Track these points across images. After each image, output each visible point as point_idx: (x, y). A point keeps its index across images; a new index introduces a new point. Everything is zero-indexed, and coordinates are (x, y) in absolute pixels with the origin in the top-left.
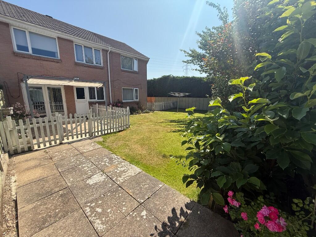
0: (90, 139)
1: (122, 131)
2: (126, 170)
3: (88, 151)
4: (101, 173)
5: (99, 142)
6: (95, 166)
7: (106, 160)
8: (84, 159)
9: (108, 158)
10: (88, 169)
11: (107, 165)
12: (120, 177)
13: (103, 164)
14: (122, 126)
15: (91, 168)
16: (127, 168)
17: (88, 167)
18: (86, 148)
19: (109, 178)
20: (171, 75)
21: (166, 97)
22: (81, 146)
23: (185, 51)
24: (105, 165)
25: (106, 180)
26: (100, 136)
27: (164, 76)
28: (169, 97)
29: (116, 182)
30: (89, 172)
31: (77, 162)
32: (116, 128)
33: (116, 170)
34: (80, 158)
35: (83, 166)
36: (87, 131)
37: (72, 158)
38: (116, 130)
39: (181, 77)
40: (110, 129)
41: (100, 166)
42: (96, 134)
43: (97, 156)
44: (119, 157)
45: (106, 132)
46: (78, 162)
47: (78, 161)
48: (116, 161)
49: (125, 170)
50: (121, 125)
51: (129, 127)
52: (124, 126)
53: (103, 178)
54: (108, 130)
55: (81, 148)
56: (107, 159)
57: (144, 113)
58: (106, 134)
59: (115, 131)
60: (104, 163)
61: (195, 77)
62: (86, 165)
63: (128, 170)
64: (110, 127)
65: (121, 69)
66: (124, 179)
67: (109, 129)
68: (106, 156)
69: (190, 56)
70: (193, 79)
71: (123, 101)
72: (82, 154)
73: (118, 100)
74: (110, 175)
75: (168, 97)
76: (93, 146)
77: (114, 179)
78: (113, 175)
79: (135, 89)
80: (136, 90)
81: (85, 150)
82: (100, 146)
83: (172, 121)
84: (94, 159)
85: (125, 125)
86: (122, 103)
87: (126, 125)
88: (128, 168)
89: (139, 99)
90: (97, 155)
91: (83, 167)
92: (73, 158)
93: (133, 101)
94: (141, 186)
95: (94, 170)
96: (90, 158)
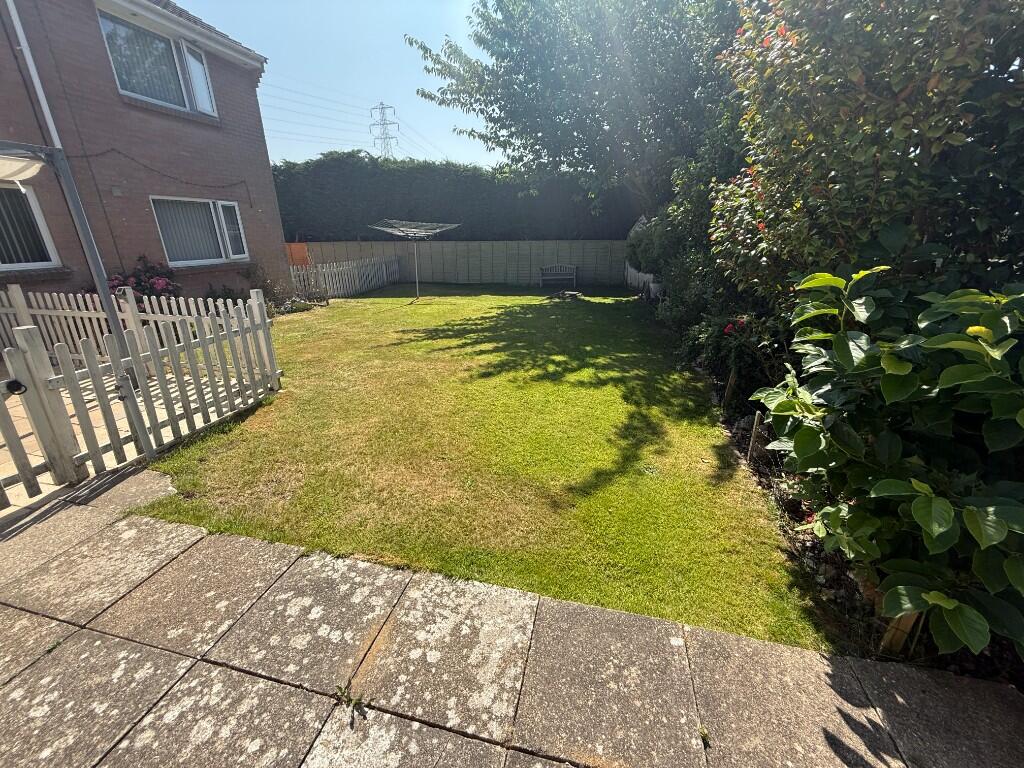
0: (74, 502)
1: (250, 411)
2: (465, 630)
3: (123, 590)
4: (344, 714)
5: (160, 503)
6: (262, 684)
7: (306, 610)
8: (138, 664)
9: (300, 592)
10: (225, 732)
11: (335, 636)
12: (473, 684)
13: (300, 642)
14: (247, 388)
15: (243, 708)
16: (455, 610)
17: (209, 710)
18: (86, 570)
19: (416, 725)
20: (359, 151)
21: (355, 243)
22: (44, 569)
23: (426, 50)
24: (319, 645)
25: (413, 748)
26: (139, 466)
27: (331, 153)
28: (365, 239)
29: (485, 735)
30: (253, 746)
31: (92, 715)
32: (217, 402)
33: (415, 654)
34: (94, 670)
35: (170, 717)
36: (36, 459)
37: (17, 694)
38: (220, 413)
39: (403, 162)
40: (188, 415)
41: (292, 668)
42: (110, 461)
43: (222, 605)
44: (362, 565)
45: (167, 436)
46: (99, 708)
47: (88, 694)
48: (366, 590)
49: (457, 628)
50: (240, 381)
51: (280, 388)
52: (254, 385)
53: (385, 744)
54: (173, 421)
55: (49, 582)
56: (307, 601)
57: (288, 312)
58: (172, 446)
59: (214, 418)
60: (308, 637)
61: (454, 165)
62: (188, 702)
63: (477, 623)
64: (186, 406)
65: (120, 95)
66: (502, 688)
67: (181, 417)
68: (275, 581)
69: (446, 71)
70: (449, 171)
71: (172, 264)
72: (84, 625)
73: (142, 258)
74: (412, 705)
75: (363, 243)
76: (137, 543)
77: (453, 720)
78: (428, 696)
79: (220, 203)
80: (229, 211)
81: (95, 595)
82: (189, 533)
83: (433, 334)
84: (212, 629)
85: (257, 377)
86: (170, 274)
87: (265, 377)
88: (463, 610)
89: (249, 251)
90: (219, 597)
91: (179, 732)
92: (31, 694)
93: (223, 260)
94: (612, 685)
95: (274, 717)
96: (173, 634)
